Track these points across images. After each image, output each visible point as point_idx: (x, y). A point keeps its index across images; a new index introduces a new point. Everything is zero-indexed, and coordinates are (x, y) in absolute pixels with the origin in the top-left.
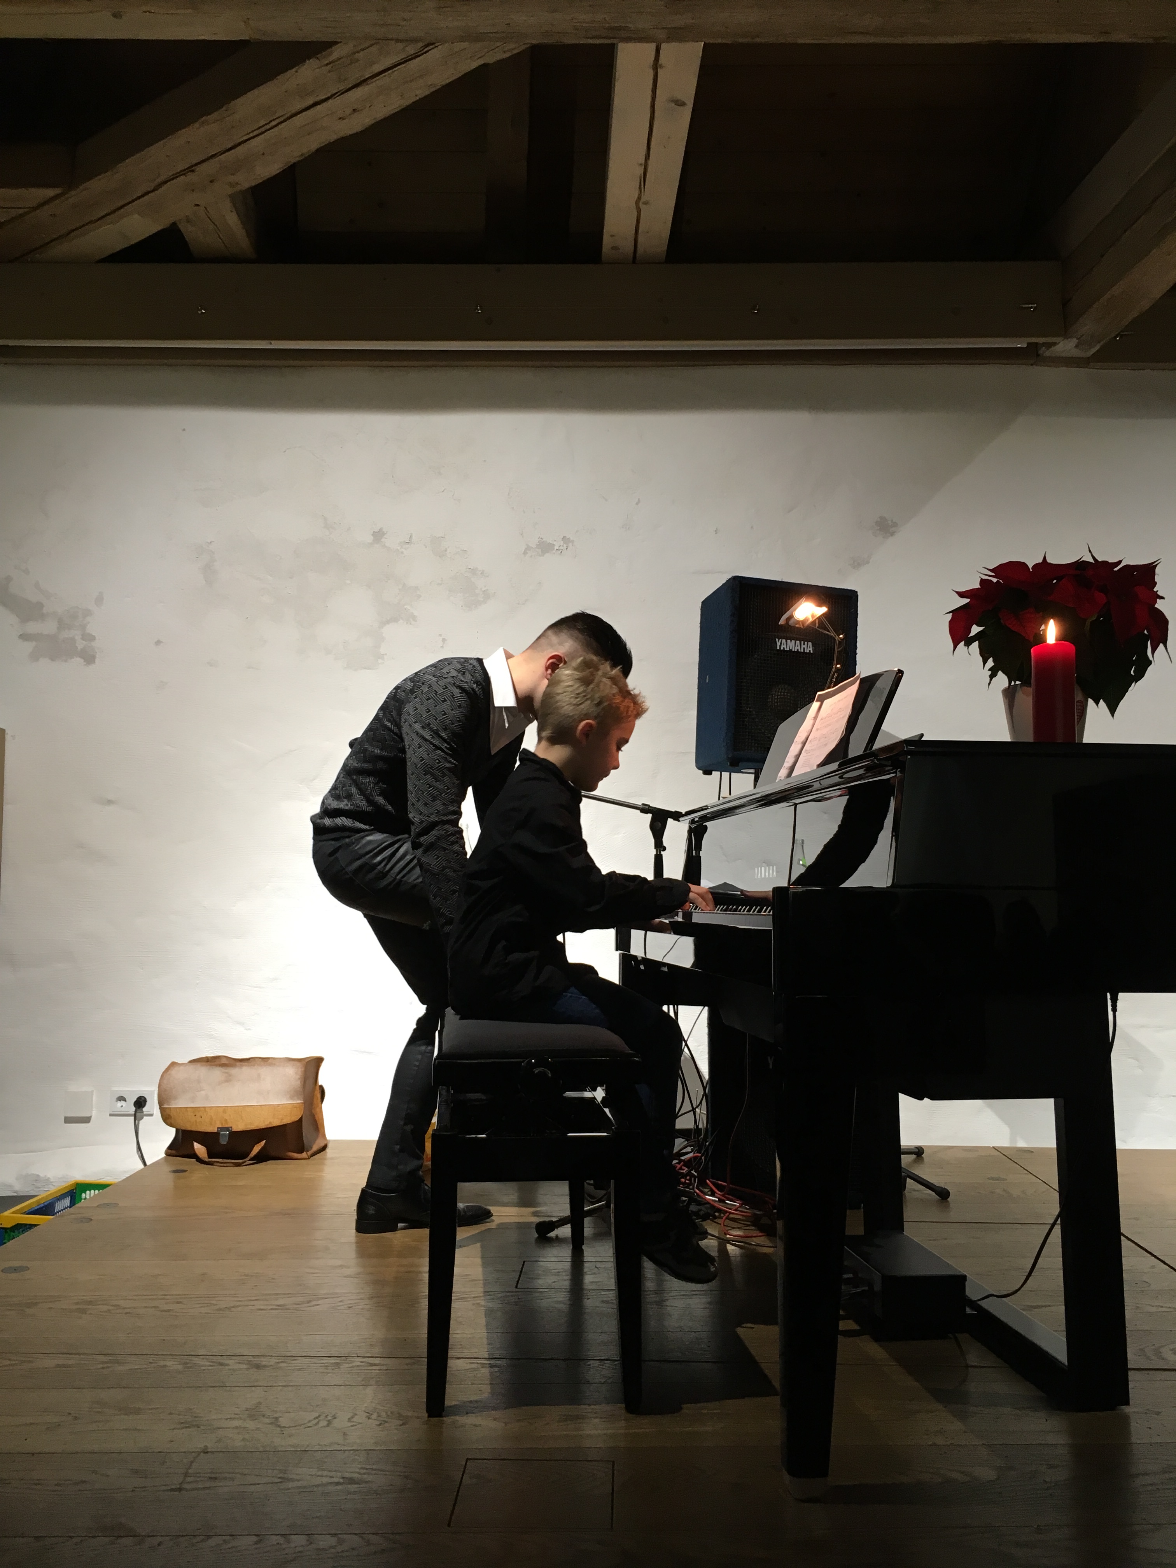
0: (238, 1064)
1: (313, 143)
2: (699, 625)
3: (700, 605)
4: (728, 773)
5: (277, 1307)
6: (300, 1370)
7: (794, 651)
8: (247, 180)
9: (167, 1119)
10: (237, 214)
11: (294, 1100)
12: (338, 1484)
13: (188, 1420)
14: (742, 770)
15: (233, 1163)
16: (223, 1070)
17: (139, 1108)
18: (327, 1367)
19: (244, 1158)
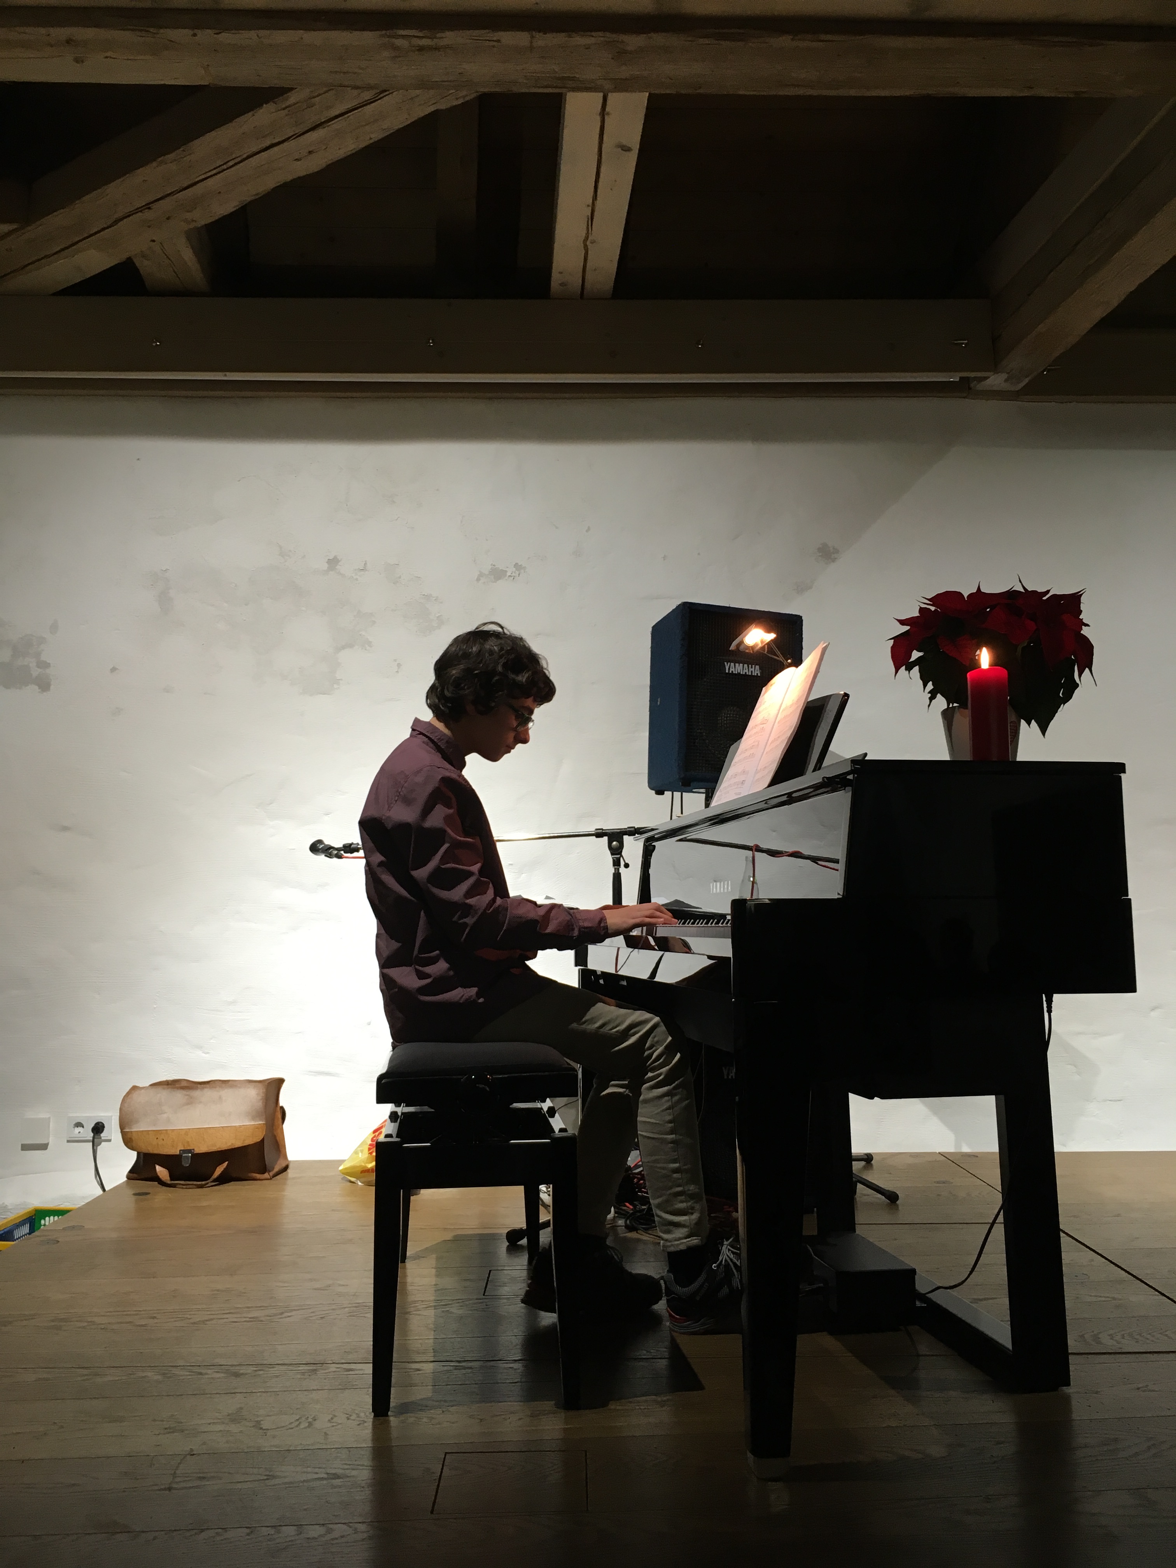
0: (199, 1086)
1: (270, 182)
2: (650, 650)
3: (651, 630)
4: (680, 793)
5: (250, 1320)
6: (277, 1377)
7: (743, 675)
8: (202, 217)
9: (128, 1142)
10: (192, 248)
11: (255, 1122)
12: (322, 1479)
13: (171, 1426)
14: (694, 790)
15: (195, 1185)
16: (184, 1092)
17: (97, 1133)
18: (303, 1374)
19: (206, 1180)
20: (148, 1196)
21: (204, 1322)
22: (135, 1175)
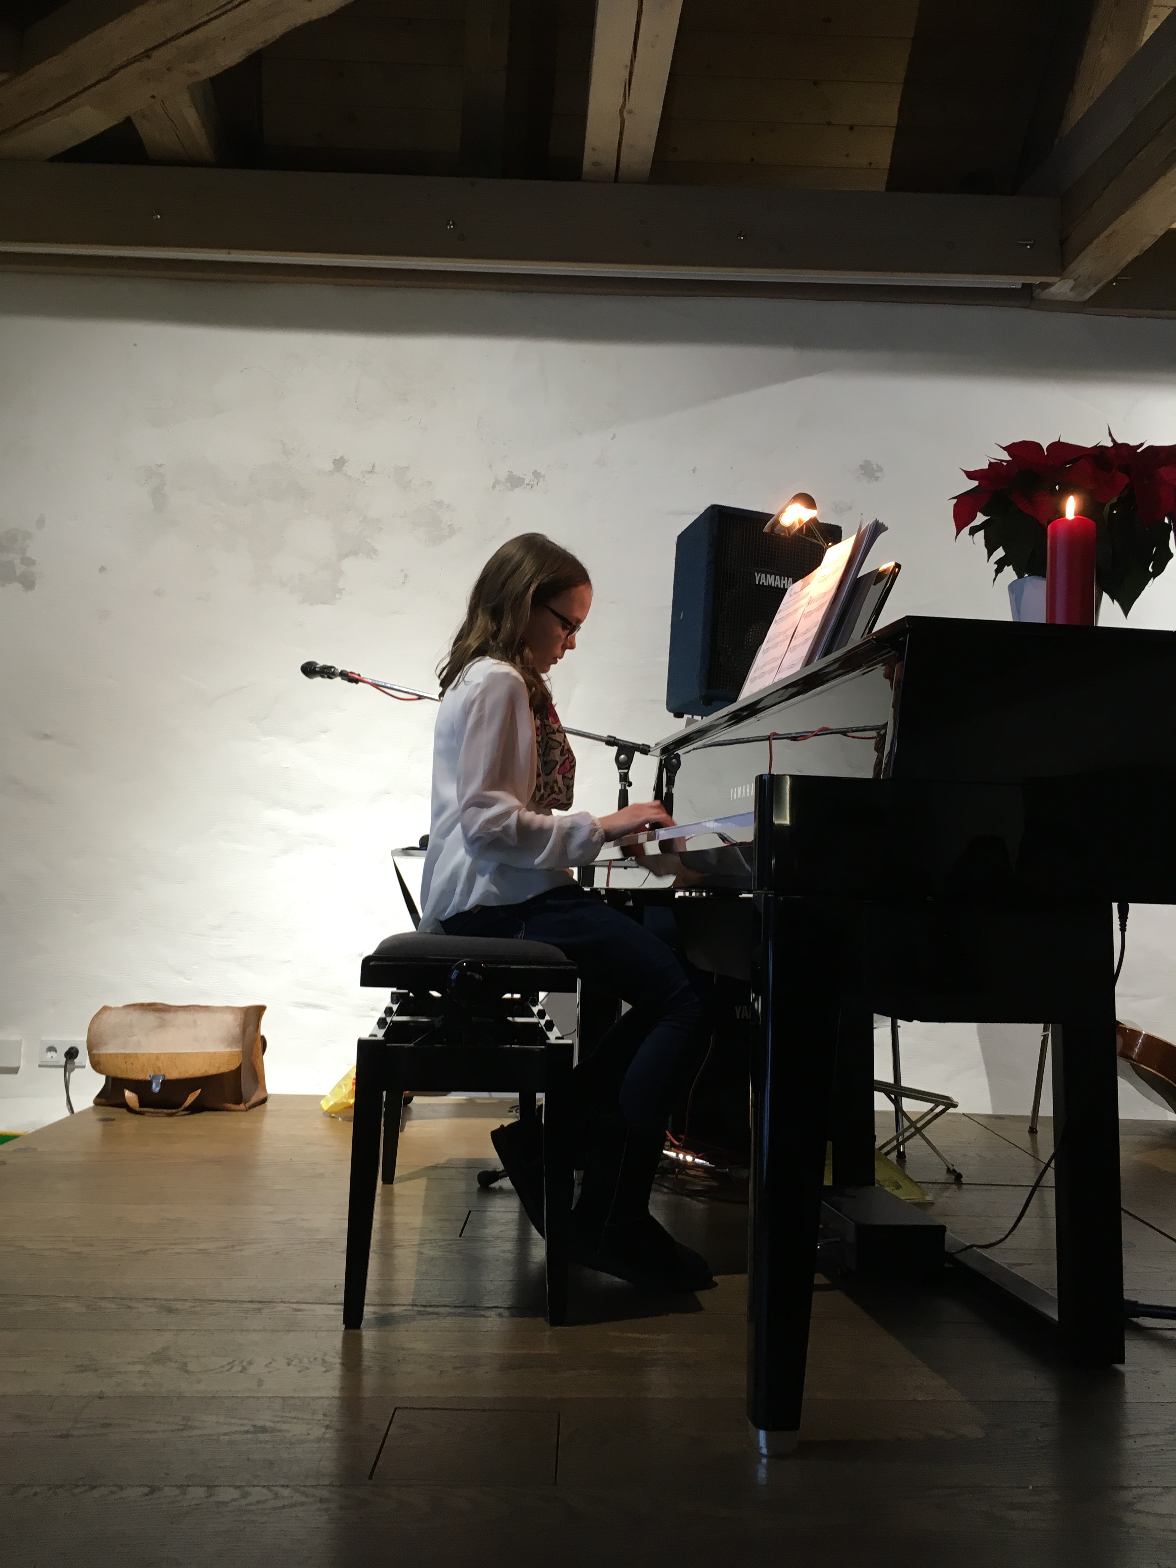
0: (174, 1010)
1: (278, 28)
2: (674, 561)
3: (676, 539)
5: (198, 1252)
6: (216, 1314)
7: (774, 587)
8: (206, 69)
9: (96, 1066)
10: (196, 108)
11: (232, 1049)
12: (247, 1432)
13: (85, 1363)
15: (166, 1113)
16: (157, 1014)
17: (70, 1059)
18: (247, 1312)
19: (178, 1108)
20: (112, 1122)
21: (145, 1252)
22: (103, 1101)
